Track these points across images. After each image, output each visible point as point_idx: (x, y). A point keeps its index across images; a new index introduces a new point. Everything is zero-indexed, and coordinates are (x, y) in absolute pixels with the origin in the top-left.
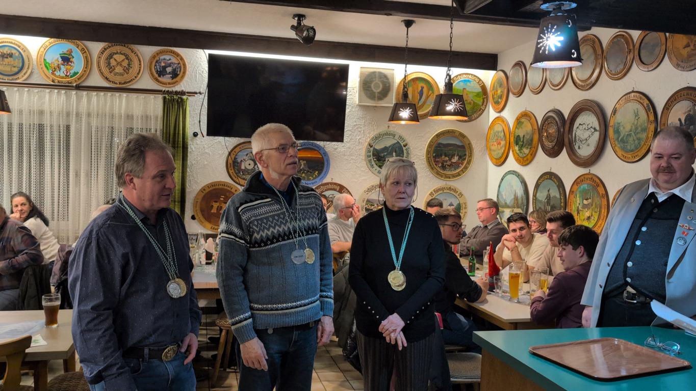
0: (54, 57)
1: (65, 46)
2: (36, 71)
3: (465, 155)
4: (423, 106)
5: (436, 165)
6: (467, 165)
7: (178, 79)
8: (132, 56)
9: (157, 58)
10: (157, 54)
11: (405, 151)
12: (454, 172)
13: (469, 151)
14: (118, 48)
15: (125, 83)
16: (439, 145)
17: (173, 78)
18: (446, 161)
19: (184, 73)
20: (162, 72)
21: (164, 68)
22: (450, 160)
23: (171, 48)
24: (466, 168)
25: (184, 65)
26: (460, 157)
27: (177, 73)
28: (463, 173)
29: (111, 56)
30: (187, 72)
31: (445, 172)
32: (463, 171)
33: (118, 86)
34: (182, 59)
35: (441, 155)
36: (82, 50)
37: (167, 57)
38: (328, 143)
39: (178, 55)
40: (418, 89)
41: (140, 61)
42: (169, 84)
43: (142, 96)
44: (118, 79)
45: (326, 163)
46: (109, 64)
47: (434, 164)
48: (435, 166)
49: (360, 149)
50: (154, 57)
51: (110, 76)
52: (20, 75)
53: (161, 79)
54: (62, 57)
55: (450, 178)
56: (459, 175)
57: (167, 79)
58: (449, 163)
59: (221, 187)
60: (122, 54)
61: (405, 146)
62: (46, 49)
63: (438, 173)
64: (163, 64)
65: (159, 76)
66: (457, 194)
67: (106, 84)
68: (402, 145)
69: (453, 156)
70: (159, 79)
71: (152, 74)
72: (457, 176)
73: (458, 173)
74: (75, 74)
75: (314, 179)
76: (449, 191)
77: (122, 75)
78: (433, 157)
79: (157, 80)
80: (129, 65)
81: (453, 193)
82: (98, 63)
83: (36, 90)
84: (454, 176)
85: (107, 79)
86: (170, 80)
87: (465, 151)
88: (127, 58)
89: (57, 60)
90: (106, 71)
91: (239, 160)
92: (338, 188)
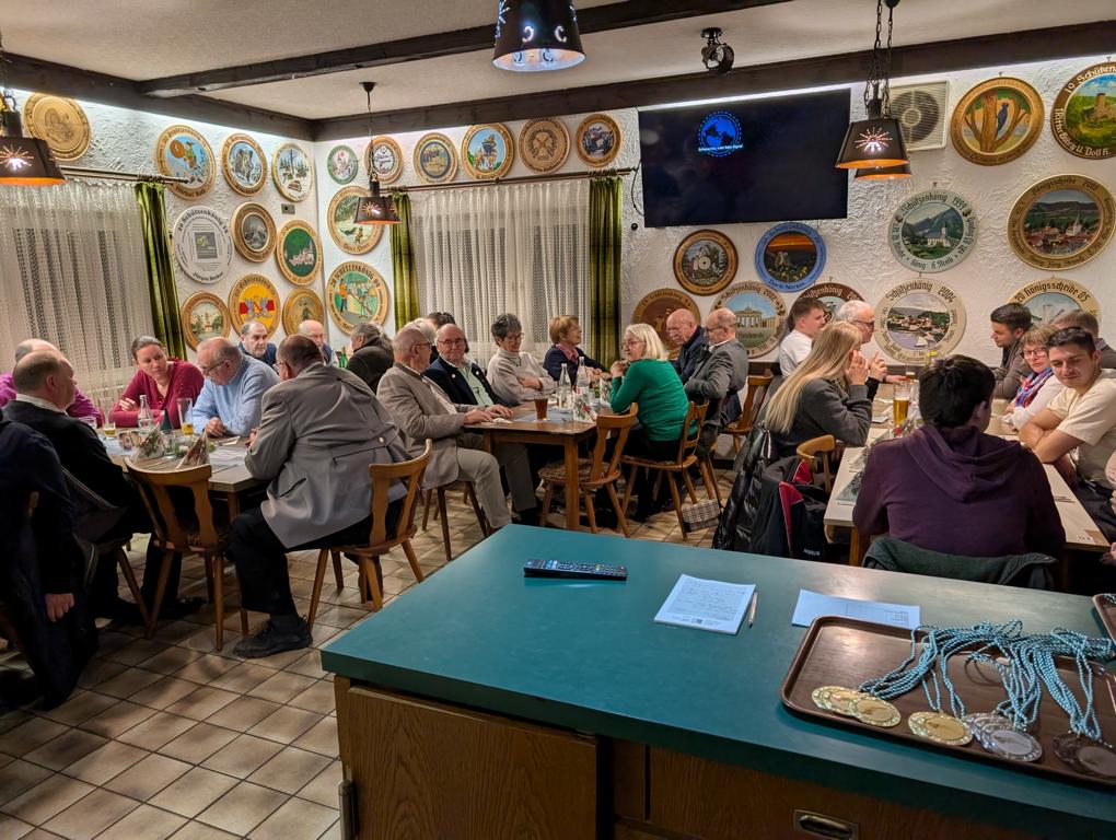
0: (476, 148)
1: (487, 131)
2: (462, 168)
3: (1097, 221)
4: (1006, 139)
5: (1030, 244)
6: (1101, 239)
7: (611, 153)
8: (556, 131)
9: (585, 129)
10: (585, 124)
11: (966, 225)
12: (1068, 255)
13: (1107, 214)
14: (541, 124)
15: (551, 168)
16: (1038, 207)
17: (604, 153)
18: (1054, 236)
19: (618, 144)
20: (591, 149)
21: (594, 141)
22: (1063, 232)
23: (601, 113)
24: (1097, 246)
25: (618, 133)
26: (1086, 226)
27: (610, 146)
28: (1091, 255)
29: (533, 137)
30: (622, 142)
31: (1050, 256)
32: (1090, 252)
33: (543, 173)
34: (614, 125)
35: (1043, 225)
36: (505, 135)
37: (597, 126)
38: (824, 221)
39: (609, 121)
40: (995, 109)
41: (565, 136)
42: (601, 162)
43: (568, 183)
44: (542, 164)
45: (819, 254)
46: (532, 146)
47: (1025, 242)
48: (1027, 245)
49: (880, 227)
50: (581, 128)
51: (535, 161)
52: (447, 176)
53: (592, 157)
54: (485, 147)
55: (1059, 266)
56: (1081, 259)
57: (597, 156)
58: (1059, 239)
59: (667, 296)
60: (545, 131)
61: (965, 215)
62: (469, 139)
63: (1034, 260)
64: (593, 136)
65: (589, 153)
66: (1077, 294)
67: (530, 173)
68: (961, 214)
69: (1069, 224)
70: (589, 157)
71: (580, 153)
72: (1075, 262)
73: (1079, 255)
74: (499, 164)
75: (800, 279)
76: (1058, 291)
77: (546, 158)
78: (1026, 230)
79: (585, 159)
80: (553, 144)
81: (1068, 294)
82: (521, 146)
83: (460, 191)
84: (1068, 262)
85: (531, 166)
86: (601, 157)
87: (1098, 214)
88: (551, 135)
89: (480, 151)
90: (529, 155)
91: (690, 258)
92: (840, 292)
